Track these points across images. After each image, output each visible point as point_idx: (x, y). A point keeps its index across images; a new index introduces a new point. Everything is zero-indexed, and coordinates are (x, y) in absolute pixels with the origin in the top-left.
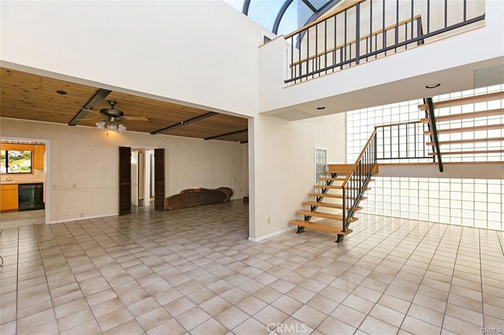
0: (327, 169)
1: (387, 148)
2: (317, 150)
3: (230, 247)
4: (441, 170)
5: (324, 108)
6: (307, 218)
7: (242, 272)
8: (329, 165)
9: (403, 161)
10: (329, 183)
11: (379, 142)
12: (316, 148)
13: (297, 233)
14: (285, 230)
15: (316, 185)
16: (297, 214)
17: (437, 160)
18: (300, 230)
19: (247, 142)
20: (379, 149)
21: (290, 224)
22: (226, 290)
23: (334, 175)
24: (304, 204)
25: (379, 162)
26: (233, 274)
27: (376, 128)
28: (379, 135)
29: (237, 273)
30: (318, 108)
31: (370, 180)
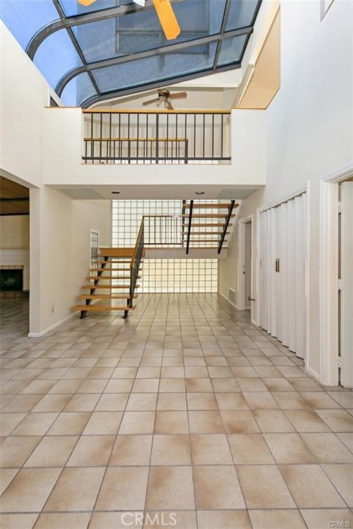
0: (99, 252)
1: (152, 235)
2: (92, 233)
3: (9, 349)
4: (187, 253)
5: (118, 193)
6: (88, 301)
7: (52, 366)
8: (101, 249)
9: (158, 246)
10: (103, 266)
11: (146, 229)
12: (92, 230)
13: (81, 318)
14: (66, 319)
15: (91, 268)
16: (78, 298)
17: (185, 246)
18: (83, 315)
19: (28, 214)
20: (146, 235)
21: (73, 310)
22: (52, 387)
23: (106, 258)
24: (83, 288)
25: (145, 246)
26: (44, 371)
27: (143, 217)
28: (146, 223)
29: (47, 369)
30: (113, 193)
31: (140, 262)
